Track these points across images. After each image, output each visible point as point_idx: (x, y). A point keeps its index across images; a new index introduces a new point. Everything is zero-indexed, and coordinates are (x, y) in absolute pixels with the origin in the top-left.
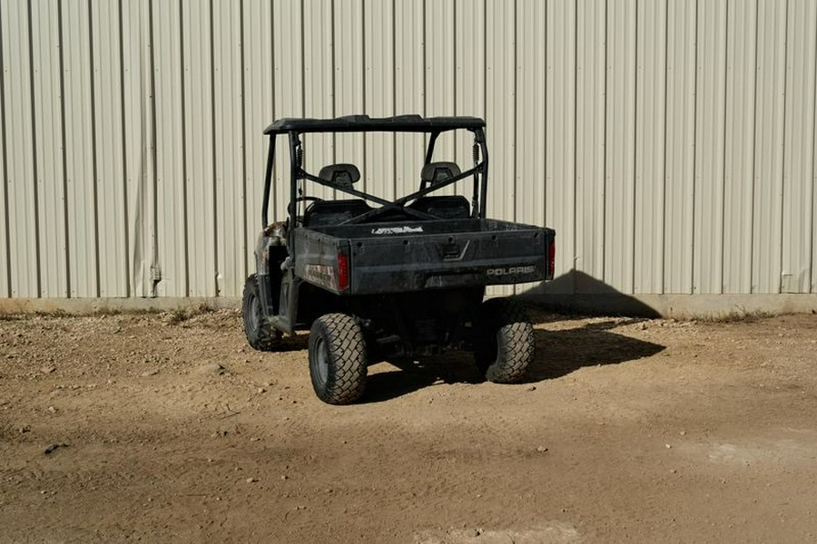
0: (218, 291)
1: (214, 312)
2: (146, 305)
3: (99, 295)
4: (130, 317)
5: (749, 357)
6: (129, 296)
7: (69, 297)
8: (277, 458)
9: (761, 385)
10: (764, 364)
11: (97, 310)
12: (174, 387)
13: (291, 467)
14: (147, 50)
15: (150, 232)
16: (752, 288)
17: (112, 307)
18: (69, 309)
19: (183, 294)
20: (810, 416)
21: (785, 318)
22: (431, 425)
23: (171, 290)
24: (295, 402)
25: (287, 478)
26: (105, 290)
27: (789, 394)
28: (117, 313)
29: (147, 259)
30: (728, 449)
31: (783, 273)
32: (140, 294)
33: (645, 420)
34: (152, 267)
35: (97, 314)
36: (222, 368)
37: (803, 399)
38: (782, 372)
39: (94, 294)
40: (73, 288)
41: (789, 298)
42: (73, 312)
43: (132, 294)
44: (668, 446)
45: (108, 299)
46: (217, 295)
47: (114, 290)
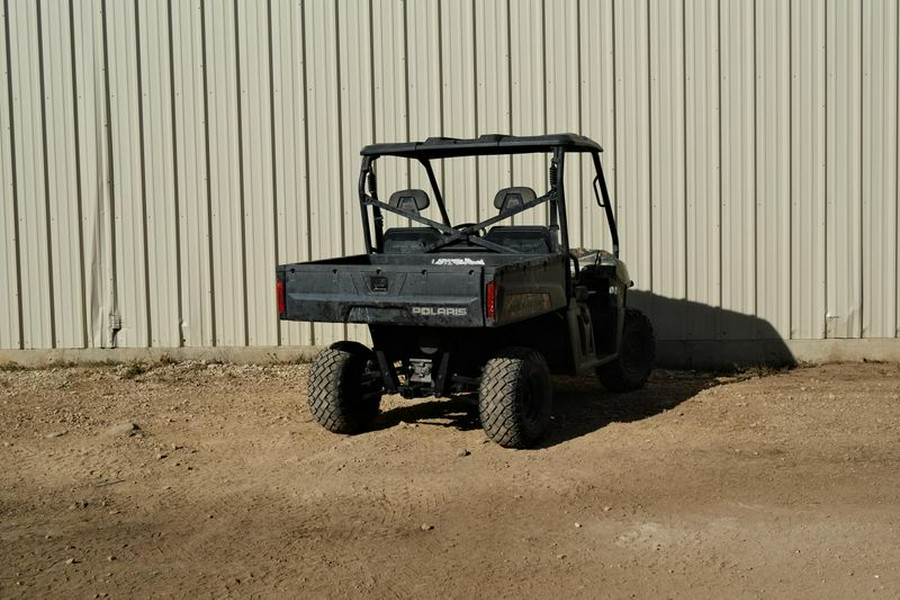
0: (182, 341)
1: (176, 363)
2: (102, 357)
3: (54, 346)
4: (83, 370)
5: (742, 416)
6: (86, 346)
7: (22, 348)
8: (123, 534)
9: (737, 450)
10: (753, 425)
11: (51, 362)
12: (72, 451)
13: (130, 546)
14: (102, 74)
15: (108, 275)
16: (791, 333)
17: (68, 359)
18: (22, 362)
19: (144, 344)
20: (774, 488)
21: (827, 368)
22: (322, 496)
23: (131, 340)
24: (190, 469)
25: (114, 559)
26: (61, 340)
27: (766, 460)
28: (72, 365)
29: (106, 306)
30: (650, 527)
31: (828, 315)
32: (98, 344)
33: (573, 492)
34: (110, 315)
35: (52, 366)
36: (136, 427)
37: (778, 467)
38: (771, 434)
39: (49, 345)
40: (27, 338)
41: (836, 344)
42: (26, 365)
43: (90, 345)
44: (577, 525)
45: (64, 350)
46: (182, 345)
47: (70, 339)
